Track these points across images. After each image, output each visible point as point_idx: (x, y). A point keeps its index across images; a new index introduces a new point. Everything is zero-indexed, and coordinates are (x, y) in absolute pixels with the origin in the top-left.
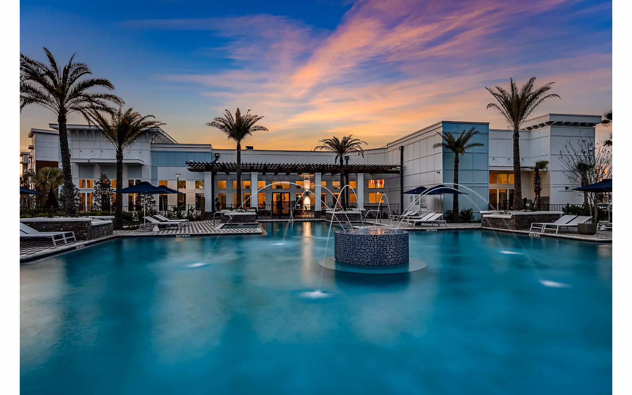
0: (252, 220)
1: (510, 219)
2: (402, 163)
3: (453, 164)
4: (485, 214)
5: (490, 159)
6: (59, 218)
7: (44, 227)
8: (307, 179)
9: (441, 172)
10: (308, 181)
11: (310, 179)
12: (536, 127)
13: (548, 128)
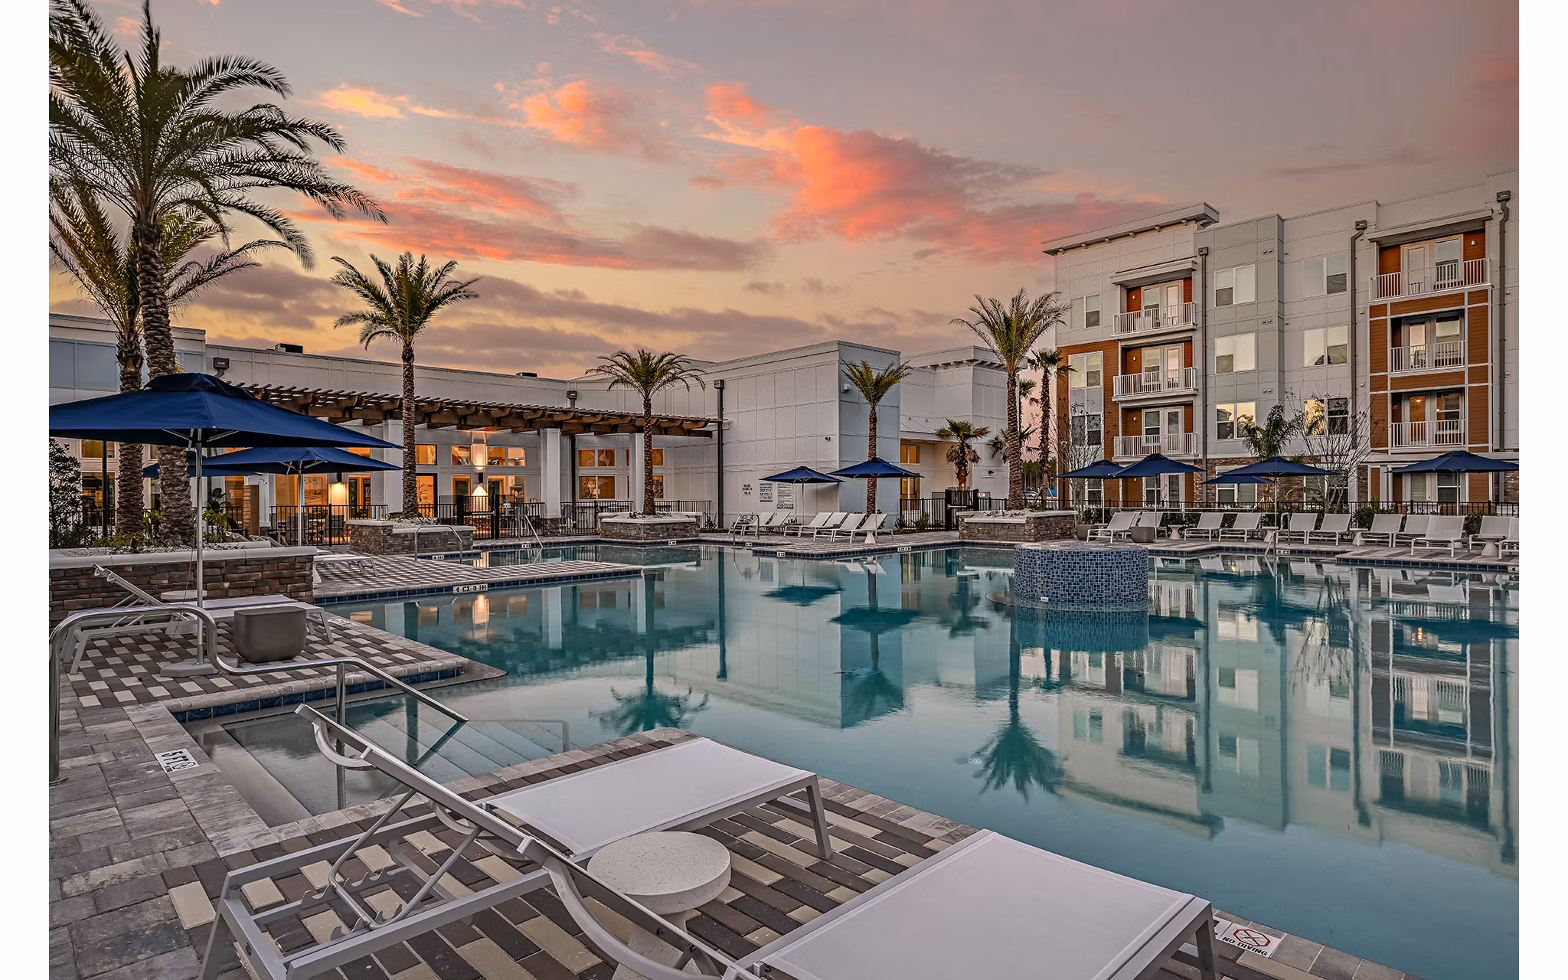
1: (1023, 525)
2: (721, 415)
3: (867, 425)
4: (967, 516)
5: (903, 419)
6: (157, 554)
7: (166, 582)
8: (479, 441)
9: (836, 439)
10: (484, 445)
11: (486, 440)
12: (947, 365)
13: (968, 371)
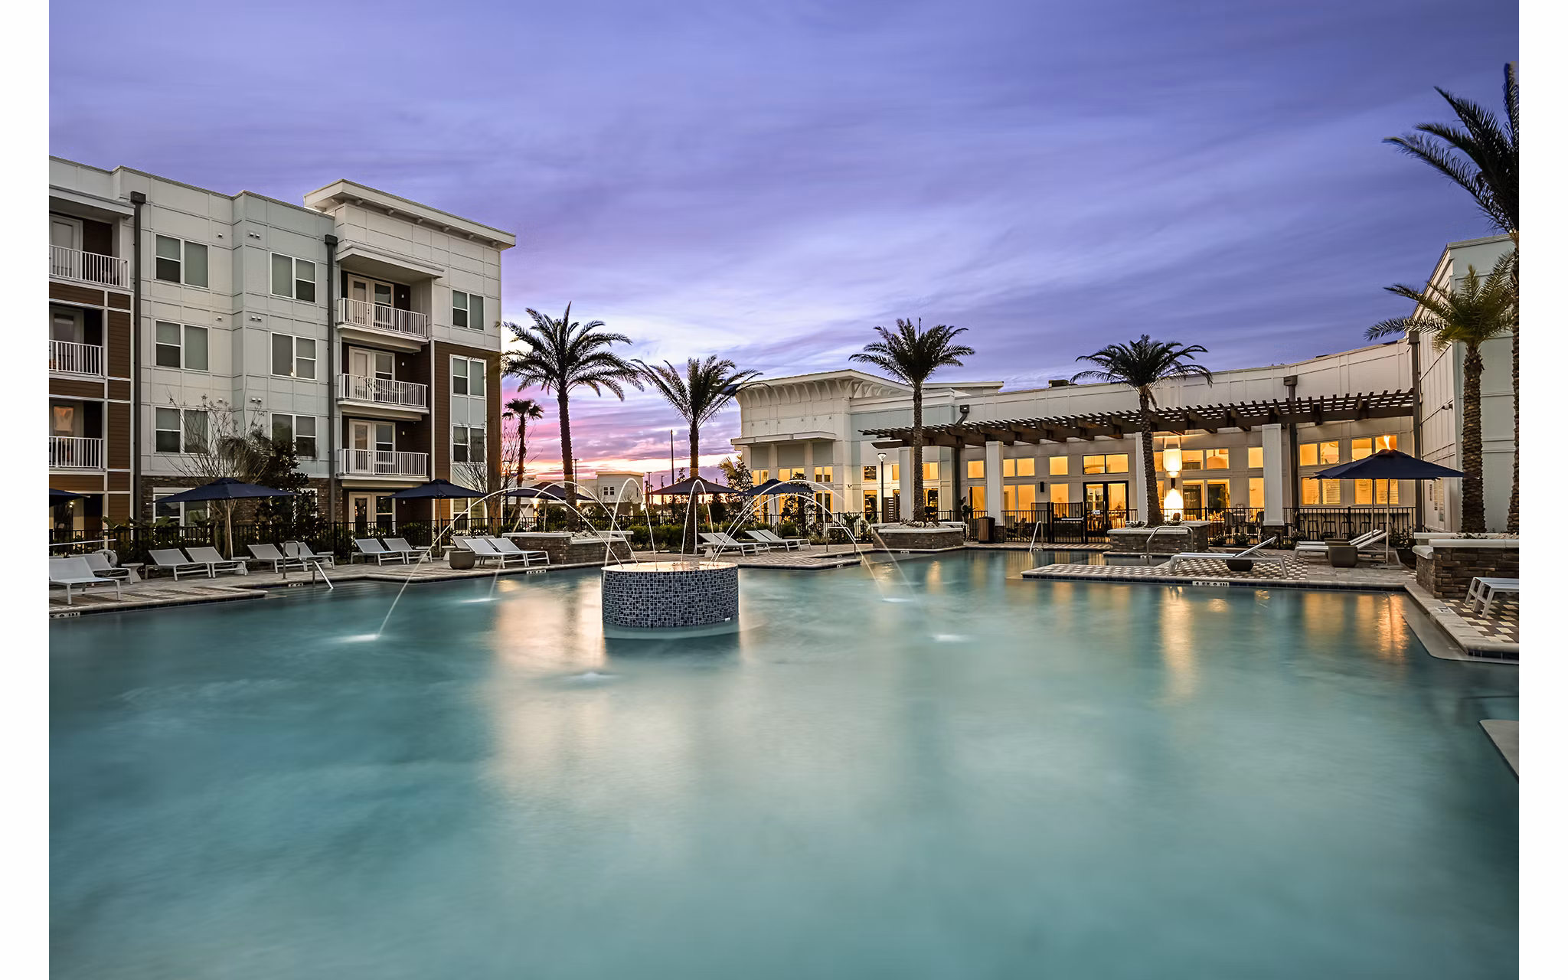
0: (928, 543)
2: (1416, 381)
8: (1170, 446)
9: (1453, 406)
10: (1178, 450)
11: (1181, 445)
